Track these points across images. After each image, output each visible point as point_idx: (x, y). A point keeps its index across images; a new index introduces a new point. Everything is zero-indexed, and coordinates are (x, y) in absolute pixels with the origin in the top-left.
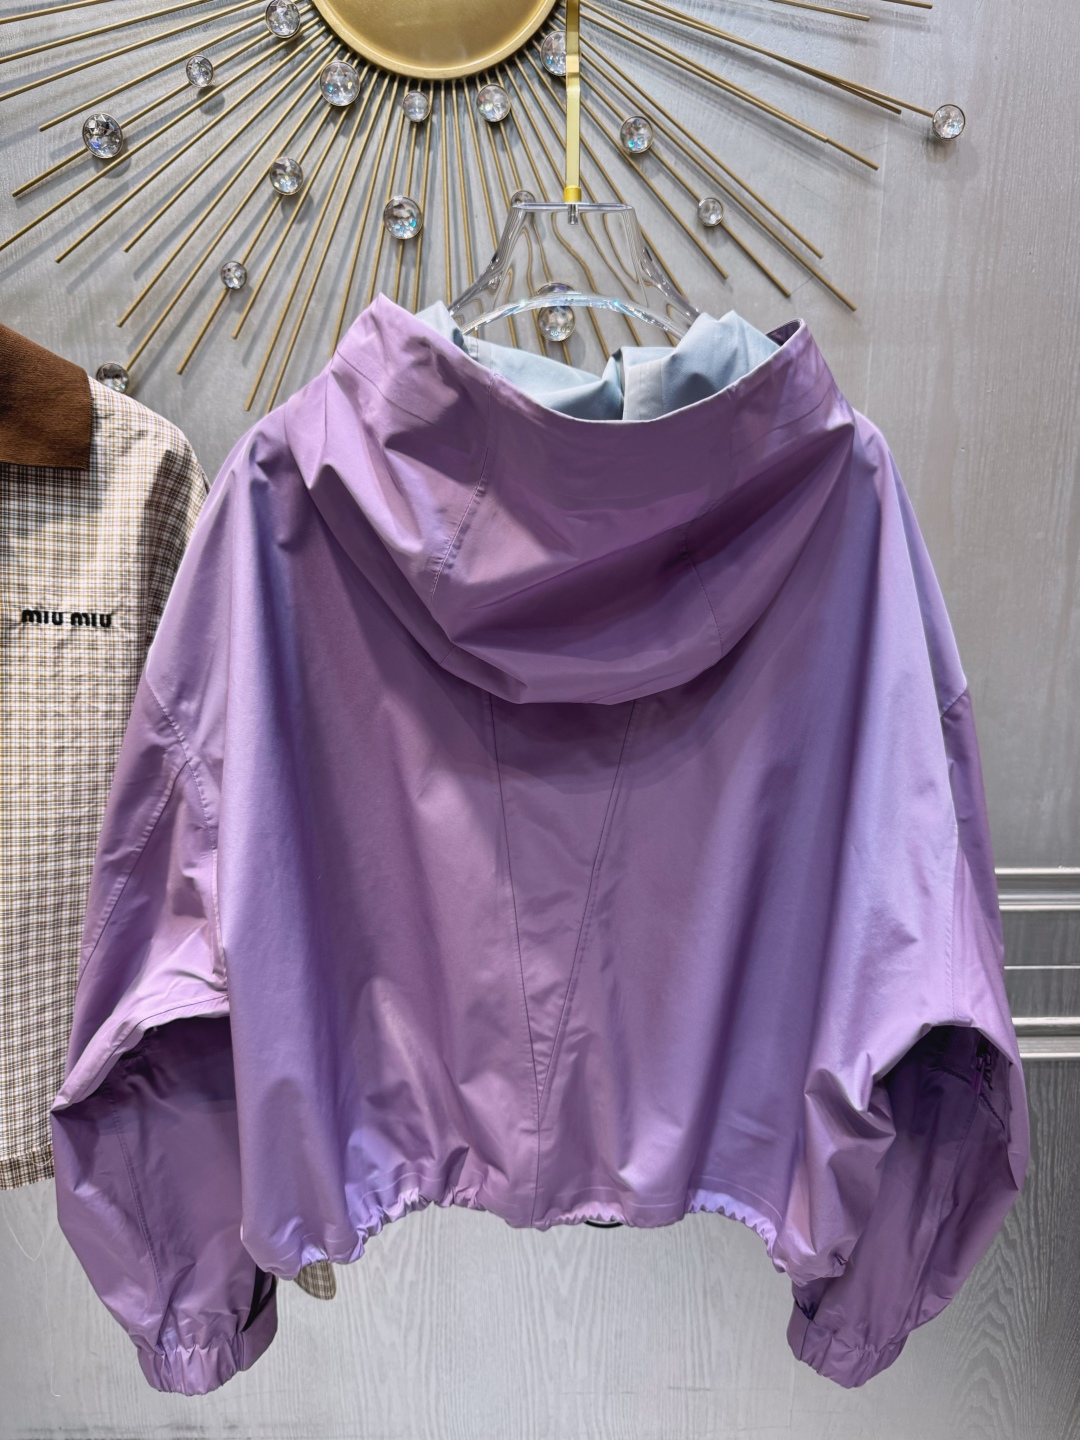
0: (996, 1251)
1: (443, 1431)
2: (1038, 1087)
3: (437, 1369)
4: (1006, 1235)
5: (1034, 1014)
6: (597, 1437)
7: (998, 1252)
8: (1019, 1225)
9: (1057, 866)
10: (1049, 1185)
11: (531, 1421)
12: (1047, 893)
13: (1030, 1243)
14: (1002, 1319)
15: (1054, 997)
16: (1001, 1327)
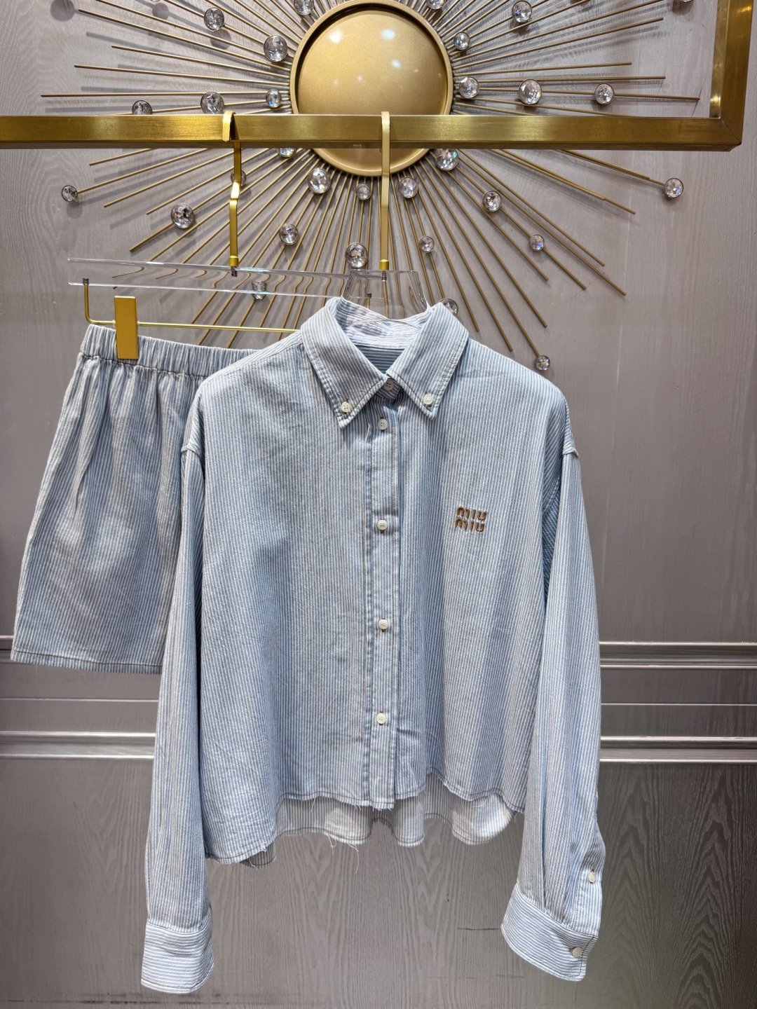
0: (706, 890)
1: (351, 1001)
2: (732, 782)
3: (349, 958)
4: (713, 878)
5: (728, 735)
6: (450, 1007)
7: (708, 889)
8: (722, 873)
9: (741, 642)
10: (740, 846)
11: (408, 996)
12: (735, 658)
13: (728, 884)
14: (712, 935)
15: (740, 724)
16: (711, 940)
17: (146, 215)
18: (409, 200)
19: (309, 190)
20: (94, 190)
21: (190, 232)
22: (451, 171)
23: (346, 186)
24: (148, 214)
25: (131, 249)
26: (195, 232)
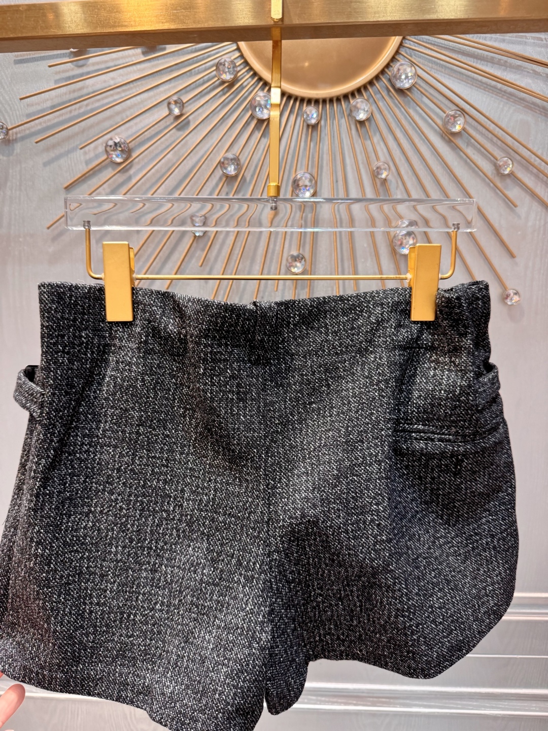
17: (79, 151)
18: (362, 123)
19: (252, 117)
20: (25, 125)
21: (124, 168)
22: (408, 89)
23: (291, 112)
24: (81, 148)
25: (66, 185)
26: (131, 167)
